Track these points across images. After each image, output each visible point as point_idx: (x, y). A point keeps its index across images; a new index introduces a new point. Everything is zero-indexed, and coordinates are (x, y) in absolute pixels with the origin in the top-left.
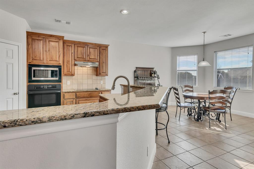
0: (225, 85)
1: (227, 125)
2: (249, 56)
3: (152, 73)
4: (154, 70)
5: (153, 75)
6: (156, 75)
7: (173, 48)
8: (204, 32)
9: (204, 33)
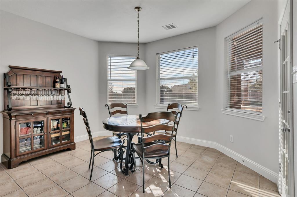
0: (169, 102)
1: (171, 173)
2: (194, 60)
3: (57, 82)
4: (61, 74)
5: (58, 85)
6: (64, 86)
7: (101, 43)
8: (138, 8)
9: (138, 10)
